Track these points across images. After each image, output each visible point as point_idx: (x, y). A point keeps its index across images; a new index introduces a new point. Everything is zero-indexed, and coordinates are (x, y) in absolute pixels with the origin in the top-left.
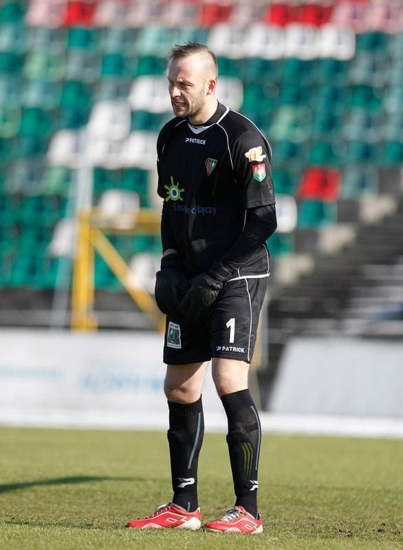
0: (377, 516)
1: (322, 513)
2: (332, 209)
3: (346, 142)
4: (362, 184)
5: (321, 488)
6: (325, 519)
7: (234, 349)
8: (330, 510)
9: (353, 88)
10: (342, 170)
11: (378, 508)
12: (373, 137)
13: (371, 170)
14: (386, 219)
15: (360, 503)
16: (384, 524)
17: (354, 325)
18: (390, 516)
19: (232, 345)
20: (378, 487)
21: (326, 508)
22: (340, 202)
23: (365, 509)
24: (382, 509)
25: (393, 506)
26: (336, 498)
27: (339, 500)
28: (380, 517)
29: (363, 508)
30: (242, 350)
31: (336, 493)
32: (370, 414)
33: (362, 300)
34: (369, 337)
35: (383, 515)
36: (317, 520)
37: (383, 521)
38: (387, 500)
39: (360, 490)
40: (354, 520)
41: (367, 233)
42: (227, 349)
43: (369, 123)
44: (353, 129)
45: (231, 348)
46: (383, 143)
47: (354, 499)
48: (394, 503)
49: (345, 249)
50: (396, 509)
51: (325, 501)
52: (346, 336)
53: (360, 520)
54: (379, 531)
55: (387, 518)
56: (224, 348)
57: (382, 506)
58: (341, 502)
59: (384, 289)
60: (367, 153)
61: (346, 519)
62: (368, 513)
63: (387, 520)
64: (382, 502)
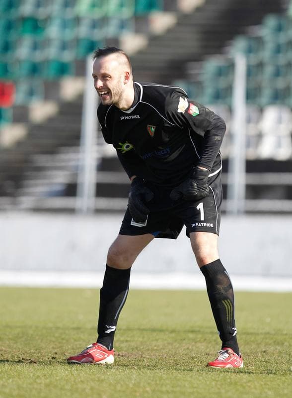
0: (51, 347)
1: (8, 346)
2: (8, 113)
3: (19, 61)
4: (31, 93)
5: (7, 326)
6: (11, 350)
7: (205, 224)
8: (15, 343)
9: (24, 20)
10: (16, 82)
11: (51, 341)
12: (39, 56)
13: (38, 83)
14: (50, 120)
15: (37, 338)
16: (56, 353)
17: (27, 201)
18: (60, 347)
19: (202, 222)
20: (50, 325)
21: (11, 342)
22: (15, 108)
23: (41, 342)
24: (54, 342)
25: (63, 339)
26: (18, 334)
27: (21, 335)
28: (53, 348)
29: (39, 341)
30: (212, 225)
31: (19, 330)
32: (41, 269)
33: (32, 182)
34: (38, 210)
35: (55, 346)
36: (5, 351)
37: (56, 351)
38: (57, 335)
39: (37, 327)
40: (33, 351)
41: (35, 130)
42: (200, 225)
43: (35, 47)
44: (23, 51)
45: (202, 224)
46: (47, 62)
47: (32, 335)
48: (63, 337)
49: (19, 144)
50: (64, 341)
51: (10, 337)
52: (20, 210)
53: (38, 350)
54: (53, 358)
55: (58, 348)
56: (197, 224)
57: (53, 339)
58: (22, 337)
59: (49, 173)
60: (35, 69)
61: (27, 349)
62: (43, 345)
63: (58, 350)
64: (54, 336)
